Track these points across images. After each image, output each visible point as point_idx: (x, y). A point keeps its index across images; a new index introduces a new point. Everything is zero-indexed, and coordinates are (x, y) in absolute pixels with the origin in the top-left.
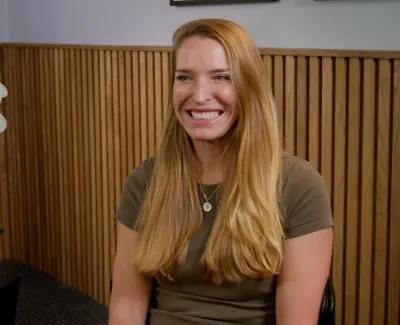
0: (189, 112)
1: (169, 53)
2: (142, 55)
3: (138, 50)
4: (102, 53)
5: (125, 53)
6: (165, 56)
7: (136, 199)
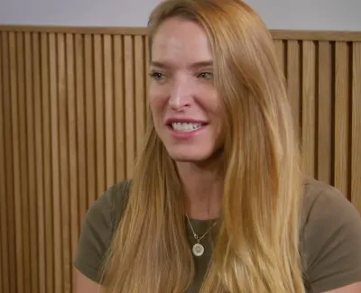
0: (170, 124)
1: (144, 37)
2: (107, 39)
3: (102, 32)
4: (52, 37)
5: (84, 37)
6: (138, 40)
7: (99, 240)
